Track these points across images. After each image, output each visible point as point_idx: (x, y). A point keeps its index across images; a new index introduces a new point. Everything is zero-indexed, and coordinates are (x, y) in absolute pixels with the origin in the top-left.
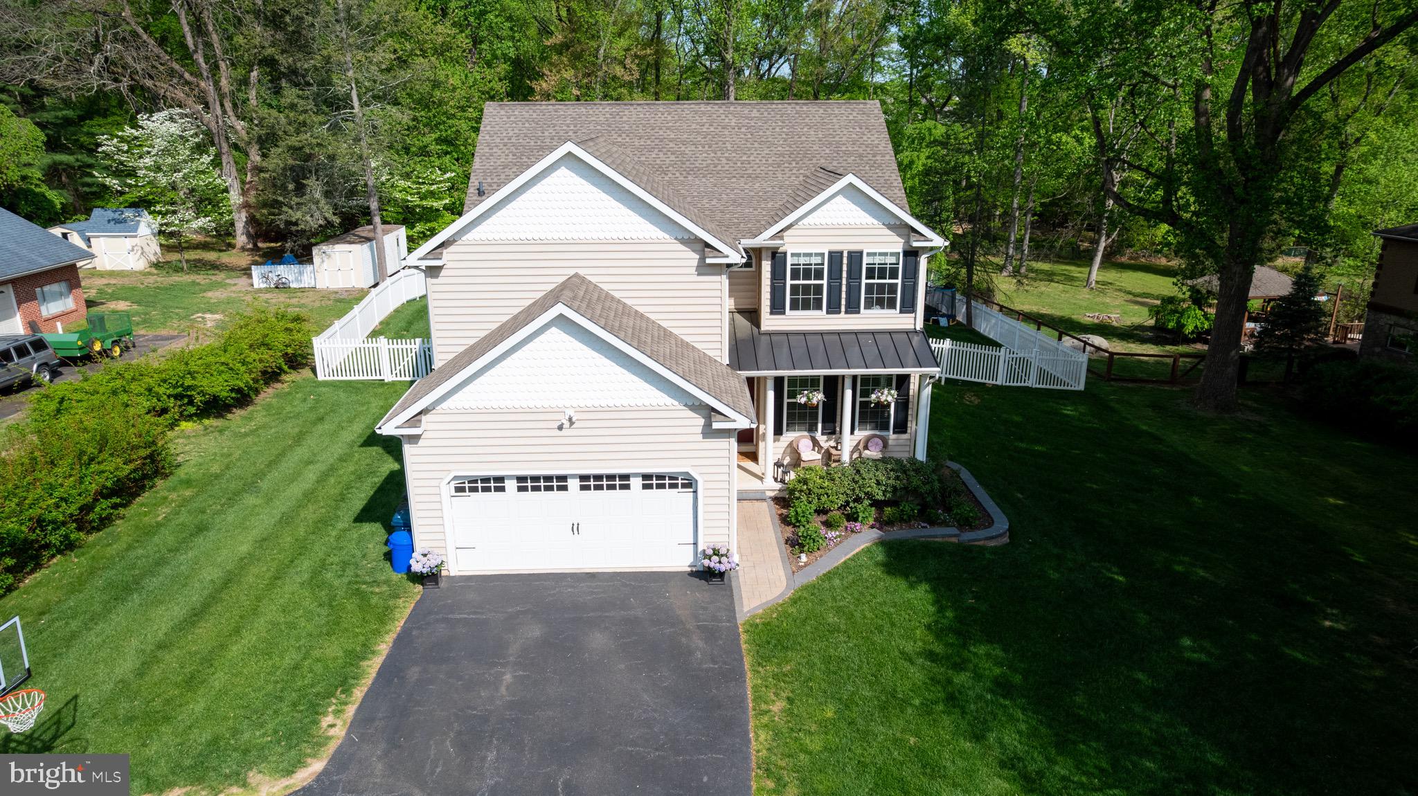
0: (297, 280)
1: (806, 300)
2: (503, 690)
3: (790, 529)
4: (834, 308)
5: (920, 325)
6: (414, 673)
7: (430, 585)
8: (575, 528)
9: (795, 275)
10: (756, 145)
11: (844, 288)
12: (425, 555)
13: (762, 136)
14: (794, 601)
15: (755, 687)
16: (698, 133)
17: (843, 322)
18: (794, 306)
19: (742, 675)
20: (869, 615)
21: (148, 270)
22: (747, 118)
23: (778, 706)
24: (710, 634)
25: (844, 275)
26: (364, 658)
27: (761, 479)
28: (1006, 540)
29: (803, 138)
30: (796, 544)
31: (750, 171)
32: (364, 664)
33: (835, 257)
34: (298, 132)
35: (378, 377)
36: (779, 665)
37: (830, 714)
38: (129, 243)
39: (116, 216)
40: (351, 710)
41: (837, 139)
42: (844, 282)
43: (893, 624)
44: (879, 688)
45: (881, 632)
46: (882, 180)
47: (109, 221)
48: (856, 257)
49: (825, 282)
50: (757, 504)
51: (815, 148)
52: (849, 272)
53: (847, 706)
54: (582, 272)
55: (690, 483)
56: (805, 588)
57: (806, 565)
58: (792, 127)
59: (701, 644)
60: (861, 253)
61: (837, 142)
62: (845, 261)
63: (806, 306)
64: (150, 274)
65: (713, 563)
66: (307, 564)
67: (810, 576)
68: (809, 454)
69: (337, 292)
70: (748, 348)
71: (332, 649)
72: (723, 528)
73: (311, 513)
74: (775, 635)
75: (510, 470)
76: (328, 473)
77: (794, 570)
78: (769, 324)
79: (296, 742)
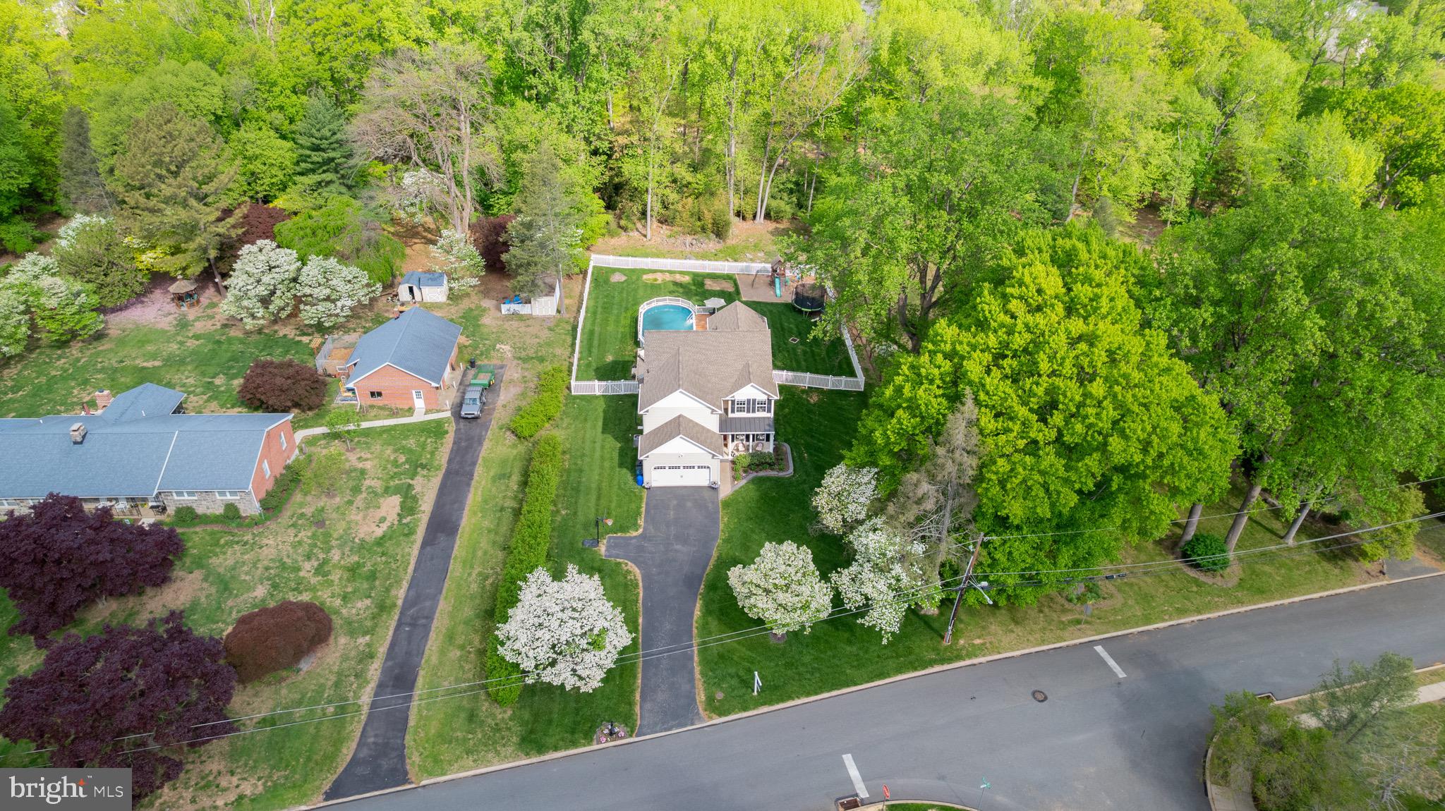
0: (525, 312)
1: (740, 410)
2: (672, 515)
3: (734, 472)
4: (748, 412)
5: (772, 416)
6: (653, 511)
7: (649, 490)
8: (682, 477)
9: (738, 405)
10: (730, 351)
11: (751, 407)
12: (648, 484)
13: (732, 347)
14: (732, 495)
15: (722, 515)
17: (751, 415)
18: (737, 411)
19: (719, 512)
20: (749, 498)
21: (447, 302)
23: (726, 519)
24: (713, 503)
25: (751, 404)
26: (641, 508)
27: (728, 455)
28: (792, 474)
29: (744, 348)
30: (734, 478)
31: (727, 363)
33: (749, 401)
35: (594, 393)
36: (727, 510)
37: (736, 521)
38: (437, 292)
39: (431, 276)
40: (643, 519)
41: (755, 348)
44: (746, 516)
48: (754, 401)
49: (746, 406)
50: (726, 464)
51: (748, 352)
52: (753, 404)
53: (739, 519)
54: (680, 414)
55: (708, 467)
56: (735, 491)
57: (737, 484)
58: (741, 342)
59: (711, 505)
60: (756, 399)
61: (755, 350)
62: (751, 401)
65: (714, 486)
66: (615, 482)
67: (737, 488)
68: (741, 448)
69: (544, 319)
70: (725, 423)
71: (633, 506)
72: (716, 477)
73: (607, 464)
74: (727, 504)
75: (667, 465)
76: (603, 447)
77: (733, 485)
78: (731, 415)
79: (635, 526)
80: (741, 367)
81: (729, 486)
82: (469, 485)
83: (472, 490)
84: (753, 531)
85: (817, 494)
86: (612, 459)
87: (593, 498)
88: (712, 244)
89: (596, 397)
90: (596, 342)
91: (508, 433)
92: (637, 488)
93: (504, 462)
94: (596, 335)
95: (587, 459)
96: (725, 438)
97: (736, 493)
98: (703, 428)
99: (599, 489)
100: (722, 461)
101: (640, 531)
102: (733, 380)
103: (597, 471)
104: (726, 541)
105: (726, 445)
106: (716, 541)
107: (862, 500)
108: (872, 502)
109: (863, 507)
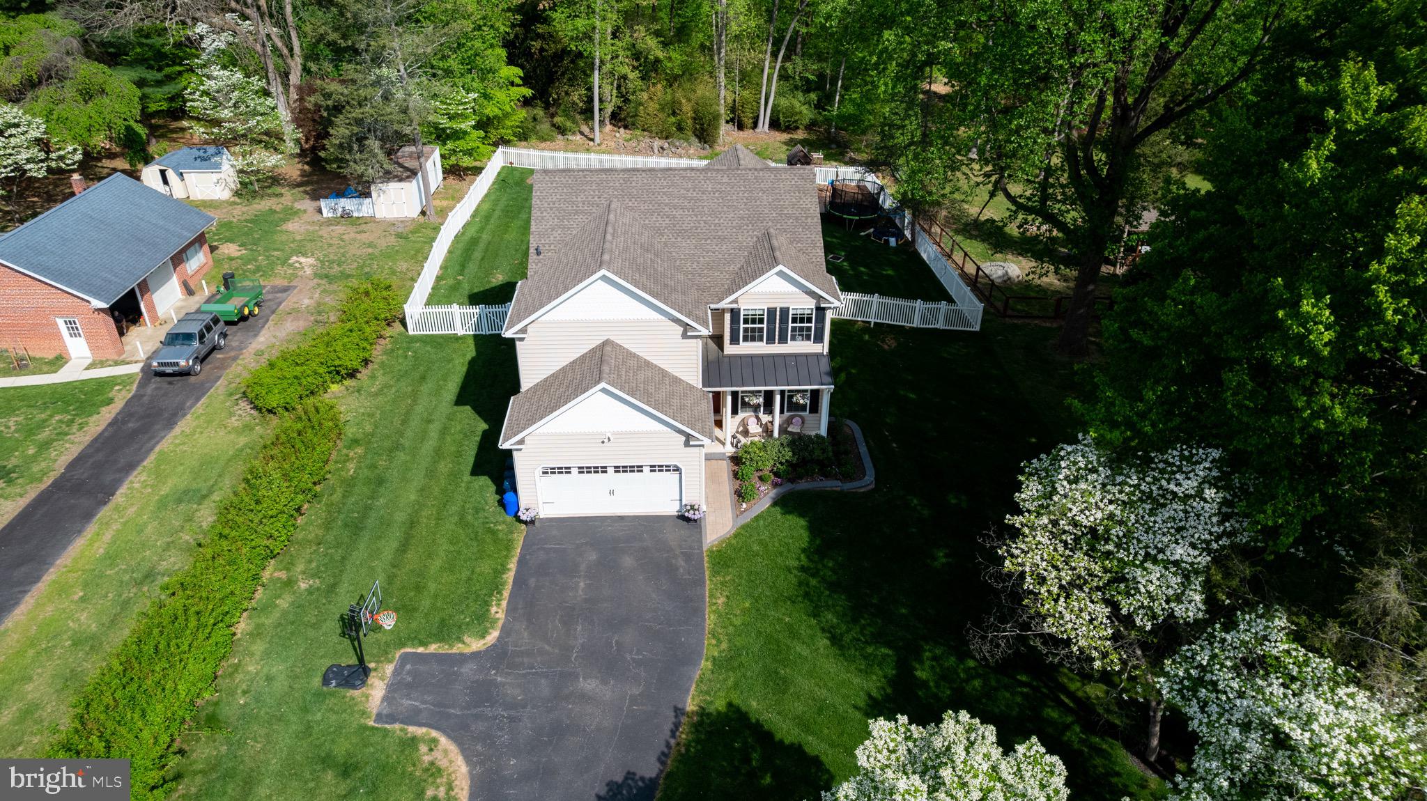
0: (358, 210)
1: (752, 336)
2: (580, 592)
3: (738, 482)
4: (771, 340)
5: (826, 351)
6: (532, 582)
7: (530, 526)
8: (612, 492)
9: (746, 321)
10: (725, 209)
11: (777, 329)
12: (527, 510)
13: (729, 201)
14: (736, 536)
15: (710, 589)
16: (685, 198)
17: (777, 349)
18: (745, 339)
19: (704, 582)
20: (776, 544)
21: (232, 199)
22: (720, 183)
23: (721, 600)
24: (688, 557)
25: (778, 321)
26: (503, 573)
27: (723, 444)
28: (873, 486)
29: (758, 203)
30: (740, 495)
31: (720, 233)
32: (504, 576)
33: (772, 312)
34: (360, 106)
35: (453, 332)
36: (724, 576)
37: (747, 605)
38: (215, 177)
39: (201, 153)
40: (504, 604)
41: (782, 203)
42: (777, 326)
43: (789, 551)
44: (774, 590)
45: (781, 556)
46: (809, 241)
47: (196, 159)
48: (785, 311)
49: (765, 326)
50: (720, 462)
51: (766, 211)
52: (780, 320)
53: (757, 601)
54: (612, 338)
55: (677, 469)
56: (743, 527)
57: (746, 510)
58: (751, 192)
59: (683, 563)
60: (788, 308)
61: (782, 206)
62: (778, 313)
63: (753, 339)
64: (234, 203)
65: (690, 515)
66: (454, 509)
67: (747, 519)
68: (754, 428)
69: (394, 223)
70: (715, 368)
71: (485, 567)
72: (696, 493)
73: (444, 467)
74: (723, 558)
75: (574, 463)
76: (444, 431)
77: (738, 514)
78: (729, 349)
79: (481, 621)
80: (751, 242)
81: (729, 515)
82: (88, 516)
83: (91, 529)
84: (793, 633)
85: (1015, 533)
86: (459, 454)
87: (389, 548)
88: (693, 150)
89: (456, 338)
90: (477, 255)
91: (243, 404)
92: (499, 522)
94: (482, 245)
95: (401, 456)
96: (717, 399)
97: (744, 532)
98: (664, 373)
99: (412, 523)
100: (709, 457)
101: (493, 636)
102: (734, 268)
103: (418, 478)
104: (722, 664)
105: (719, 424)
106: (695, 663)
107: (1180, 552)
108: (1219, 559)
109: (1186, 577)
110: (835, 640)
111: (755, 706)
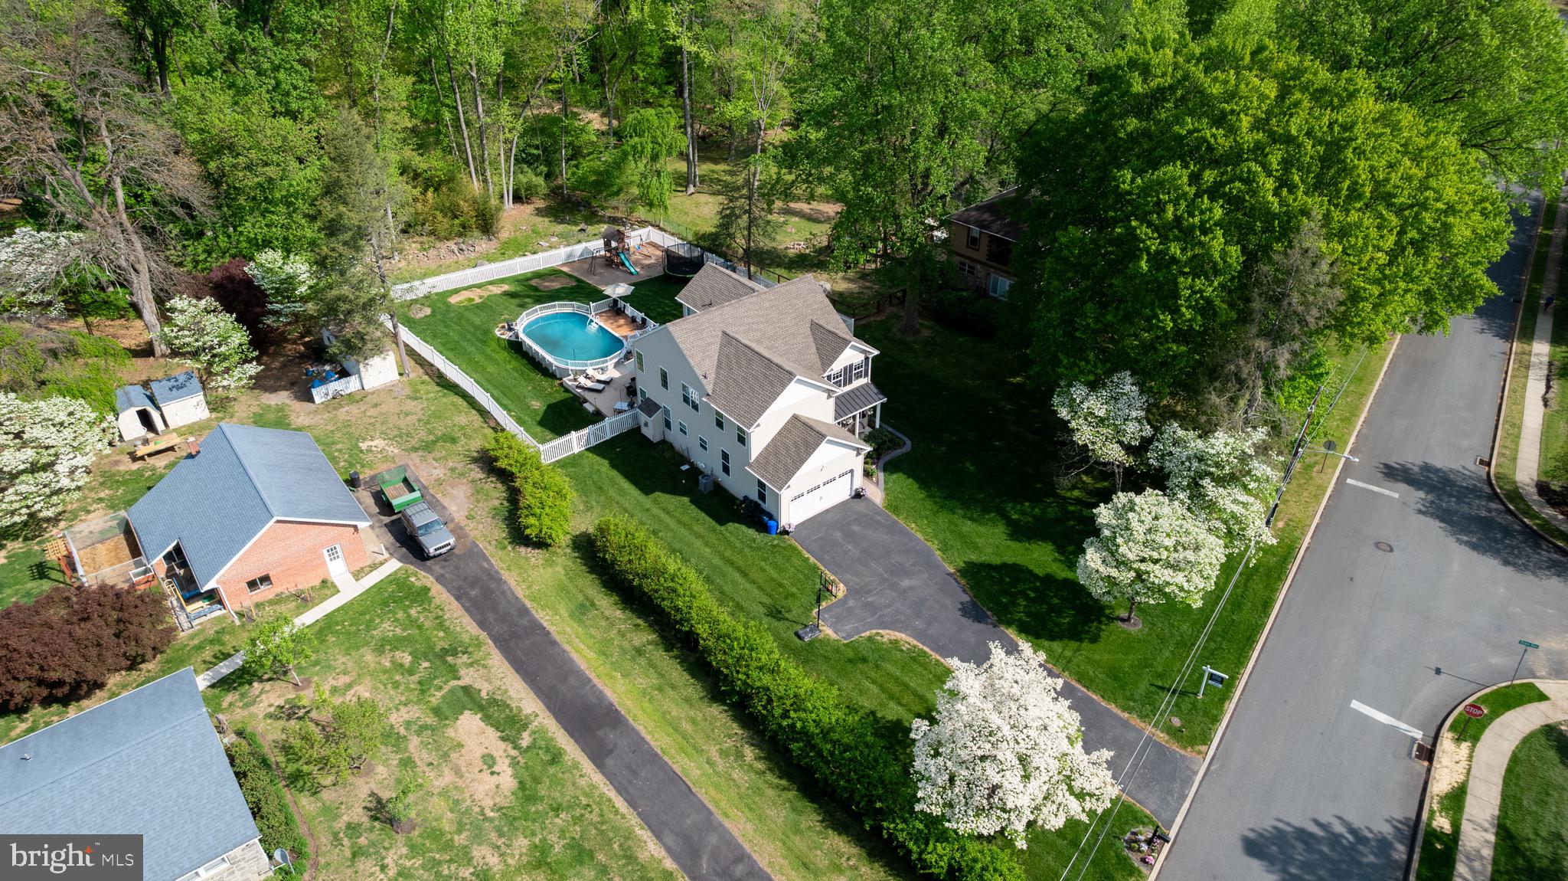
0: (347, 388)
2: (853, 550)
4: (845, 384)
6: (827, 557)
8: (821, 498)
9: (834, 378)
10: (783, 316)
11: (848, 377)
13: (782, 310)
14: (886, 494)
15: (904, 523)
16: (759, 316)
17: (848, 388)
19: (897, 521)
20: (905, 489)
21: (213, 416)
22: (771, 301)
23: (913, 525)
24: (878, 514)
25: (848, 373)
26: (809, 560)
28: (911, 446)
29: (797, 306)
31: (790, 332)
33: (845, 368)
36: (902, 515)
37: (925, 522)
38: (194, 401)
40: (828, 572)
42: (848, 375)
44: (928, 511)
45: (914, 495)
48: (851, 367)
49: (842, 378)
51: (804, 310)
52: (849, 371)
53: (927, 519)
54: (795, 412)
55: (852, 471)
56: (885, 489)
59: (879, 517)
60: (852, 364)
62: (848, 368)
65: (857, 494)
66: (739, 545)
67: (882, 485)
69: (389, 390)
71: (796, 561)
73: (699, 529)
74: (893, 507)
75: (805, 490)
77: (876, 485)
80: (808, 331)
81: (873, 486)
84: (955, 524)
86: (696, 519)
88: (483, 245)
89: (580, 455)
91: (520, 548)
92: (772, 538)
93: (562, 589)
97: (888, 491)
99: (728, 561)
101: (842, 586)
102: (813, 350)
104: (944, 549)
106: (934, 554)
107: (1134, 414)
108: (1148, 411)
109: (1139, 422)
110: (971, 519)
111: (973, 557)
